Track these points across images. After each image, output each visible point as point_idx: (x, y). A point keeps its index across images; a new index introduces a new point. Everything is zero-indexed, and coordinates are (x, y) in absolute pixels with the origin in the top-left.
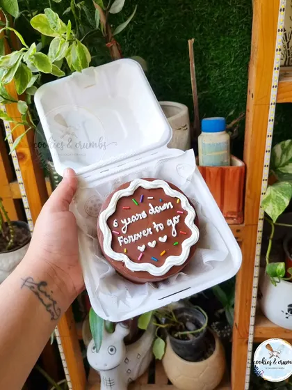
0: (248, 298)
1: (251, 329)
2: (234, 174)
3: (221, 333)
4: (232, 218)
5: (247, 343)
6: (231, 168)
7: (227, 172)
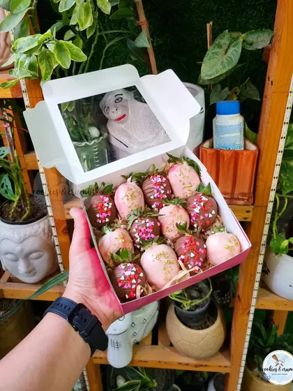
0: (252, 273)
1: (254, 302)
2: (248, 157)
3: (221, 300)
4: (243, 200)
5: (249, 313)
6: (245, 153)
7: (241, 156)
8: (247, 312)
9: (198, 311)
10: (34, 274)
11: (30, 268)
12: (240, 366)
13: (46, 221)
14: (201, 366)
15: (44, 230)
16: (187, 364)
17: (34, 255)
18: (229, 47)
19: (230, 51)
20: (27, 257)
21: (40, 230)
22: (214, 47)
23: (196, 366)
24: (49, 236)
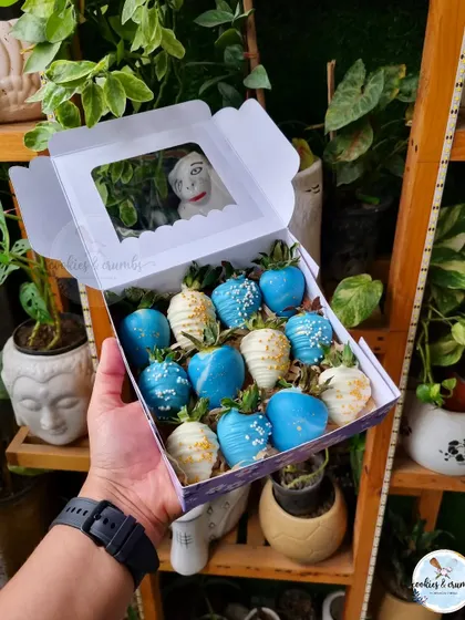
0: (386, 432)
1: (387, 475)
8: (377, 490)
9: (306, 489)
10: (64, 431)
11: (58, 421)
12: (367, 574)
13: (83, 352)
14: (309, 574)
15: (80, 365)
16: (289, 572)
17: (65, 402)
18: (366, 83)
19: (367, 89)
20: (53, 404)
21: (74, 365)
22: (346, 86)
23: (302, 574)
24: (87, 374)
